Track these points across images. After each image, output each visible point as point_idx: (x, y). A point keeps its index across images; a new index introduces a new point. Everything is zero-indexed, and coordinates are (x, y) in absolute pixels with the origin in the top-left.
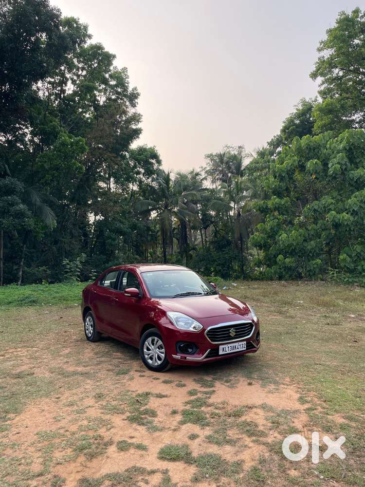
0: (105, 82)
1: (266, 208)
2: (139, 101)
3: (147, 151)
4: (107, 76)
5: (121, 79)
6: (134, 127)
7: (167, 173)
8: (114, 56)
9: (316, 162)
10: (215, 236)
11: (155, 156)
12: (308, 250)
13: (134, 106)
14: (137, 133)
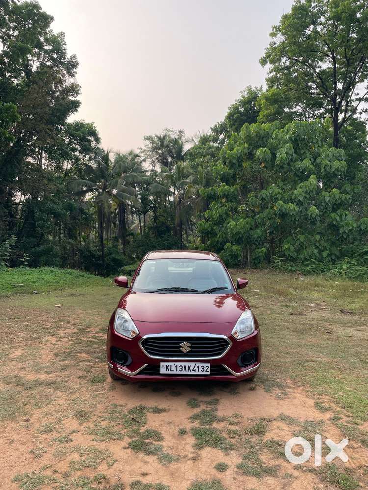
0: (39, 46)
1: (214, 195)
2: (78, 70)
3: (84, 127)
4: (42, 39)
5: (57, 44)
6: (72, 99)
7: (106, 152)
8: (52, 18)
9: (265, 150)
10: (155, 221)
11: (93, 133)
12: (254, 238)
13: (72, 76)
14: (75, 105)
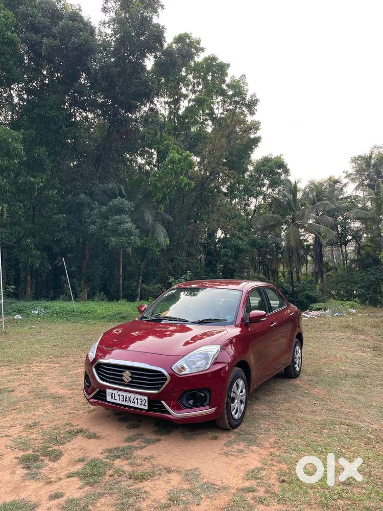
0: (223, 93)
3: (272, 161)
4: (224, 86)
5: (238, 88)
6: (252, 136)
7: (293, 182)
8: (228, 65)
10: (359, 253)
11: (281, 165)
13: (252, 113)
